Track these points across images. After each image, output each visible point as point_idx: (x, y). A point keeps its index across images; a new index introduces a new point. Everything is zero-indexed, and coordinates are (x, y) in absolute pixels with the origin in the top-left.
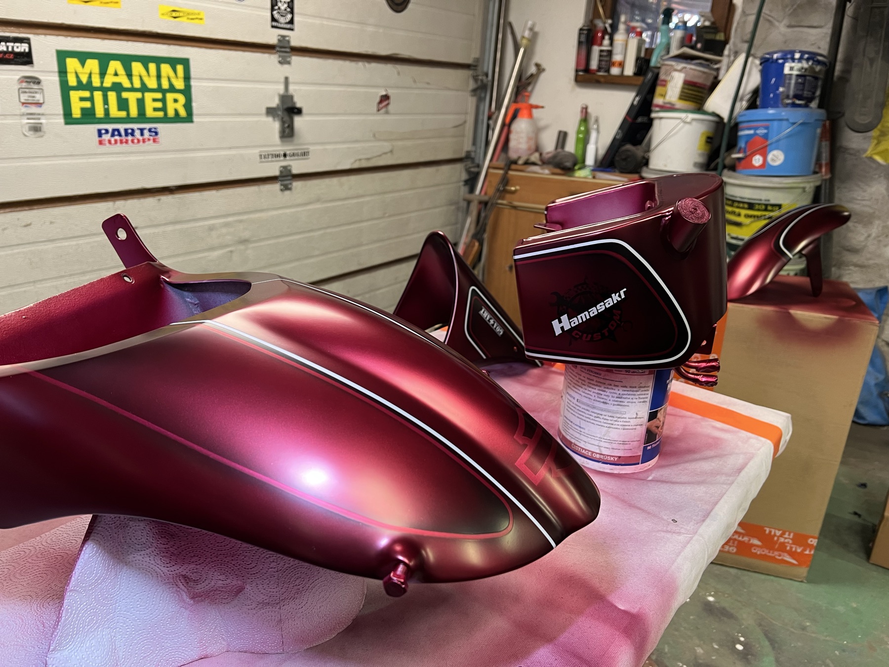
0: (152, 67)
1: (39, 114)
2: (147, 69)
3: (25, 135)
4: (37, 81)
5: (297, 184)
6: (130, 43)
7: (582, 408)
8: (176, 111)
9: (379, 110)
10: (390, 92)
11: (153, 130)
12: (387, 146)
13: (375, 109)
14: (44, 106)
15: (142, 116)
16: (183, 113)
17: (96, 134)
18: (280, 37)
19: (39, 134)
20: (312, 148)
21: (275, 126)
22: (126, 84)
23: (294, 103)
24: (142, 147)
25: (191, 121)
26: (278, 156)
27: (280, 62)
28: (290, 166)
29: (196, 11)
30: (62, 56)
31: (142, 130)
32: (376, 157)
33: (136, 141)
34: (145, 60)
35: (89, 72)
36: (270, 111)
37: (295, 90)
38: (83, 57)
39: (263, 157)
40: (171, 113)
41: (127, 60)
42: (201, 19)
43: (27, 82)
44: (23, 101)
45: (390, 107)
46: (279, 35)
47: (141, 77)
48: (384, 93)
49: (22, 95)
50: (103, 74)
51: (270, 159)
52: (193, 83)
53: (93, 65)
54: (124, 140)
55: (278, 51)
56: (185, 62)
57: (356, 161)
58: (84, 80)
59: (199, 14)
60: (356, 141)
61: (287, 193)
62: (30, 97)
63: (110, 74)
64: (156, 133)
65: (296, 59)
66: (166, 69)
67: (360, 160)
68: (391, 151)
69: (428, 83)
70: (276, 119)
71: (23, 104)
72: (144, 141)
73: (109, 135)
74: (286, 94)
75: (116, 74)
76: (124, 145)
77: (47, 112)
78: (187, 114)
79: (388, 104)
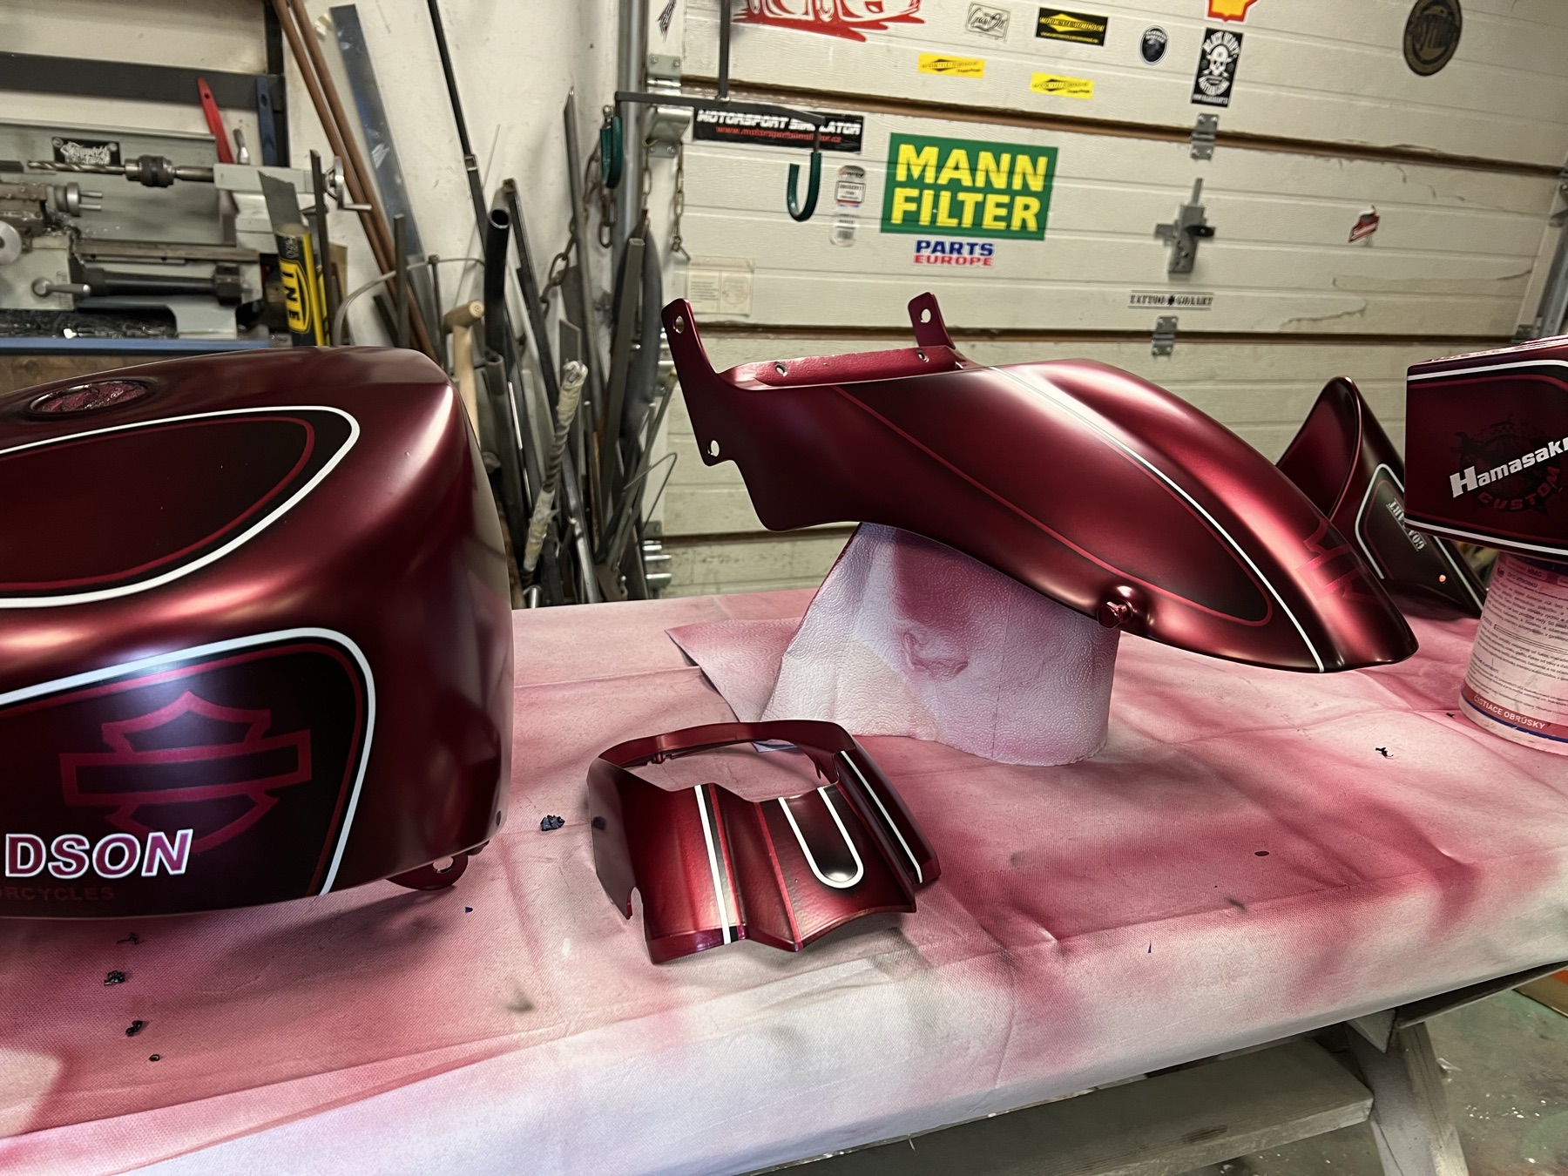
0: (1006, 159)
1: (853, 216)
2: (998, 163)
3: (832, 243)
4: (859, 172)
5: (1180, 348)
6: (984, 126)
7: (1500, 639)
8: (1024, 221)
9: (1351, 240)
10: (1381, 211)
11: (987, 247)
12: (1354, 301)
13: (1347, 238)
14: (862, 206)
15: (977, 227)
16: (1032, 225)
17: (914, 246)
18: (1201, 118)
19: (848, 242)
20: (1217, 293)
21: (1165, 253)
22: (967, 182)
23: (1205, 220)
24: (968, 269)
25: (1042, 239)
26: (1160, 300)
27: (1194, 156)
28: (1176, 318)
29: (1083, 81)
30: (897, 140)
31: (972, 246)
32: (1331, 317)
33: (961, 261)
34: (997, 149)
35: (923, 163)
36: (1162, 231)
37: (1209, 200)
38: (920, 143)
39: (1136, 299)
40: (1016, 224)
41: (973, 149)
42: (1088, 92)
43: (848, 173)
44: (839, 198)
45: (1375, 236)
46: (1202, 114)
47: (987, 172)
48: (1369, 211)
49: (840, 190)
50: (940, 167)
51: (1147, 304)
52: (1056, 183)
53: (931, 153)
54: (947, 259)
55: (1195, 139)
56: (1052, 153)
57: (1291, 321)
58: (916, 173)
59: (1085, 84)
60: (1300, 289)
61: (1162, 359)
62: (848, 193)
63: (949, 168)
64: (990, 252)
65: (1221, 153)
66: (1023, 162)
67: (1299, 320)
68: (1362, 311)
69: (1462, 199)
70: (1169, 243)
71: (839, 201)
72: (972, 261)
73: (930, 249)
74: (1193, 205)
75: (957, 168)
76: (946, 265)
77: (862, 214)
78: (1039, 228)
79: (1374, 230)
